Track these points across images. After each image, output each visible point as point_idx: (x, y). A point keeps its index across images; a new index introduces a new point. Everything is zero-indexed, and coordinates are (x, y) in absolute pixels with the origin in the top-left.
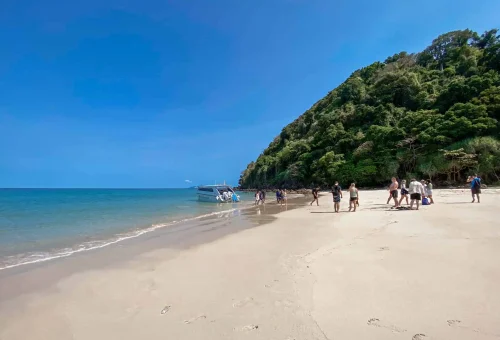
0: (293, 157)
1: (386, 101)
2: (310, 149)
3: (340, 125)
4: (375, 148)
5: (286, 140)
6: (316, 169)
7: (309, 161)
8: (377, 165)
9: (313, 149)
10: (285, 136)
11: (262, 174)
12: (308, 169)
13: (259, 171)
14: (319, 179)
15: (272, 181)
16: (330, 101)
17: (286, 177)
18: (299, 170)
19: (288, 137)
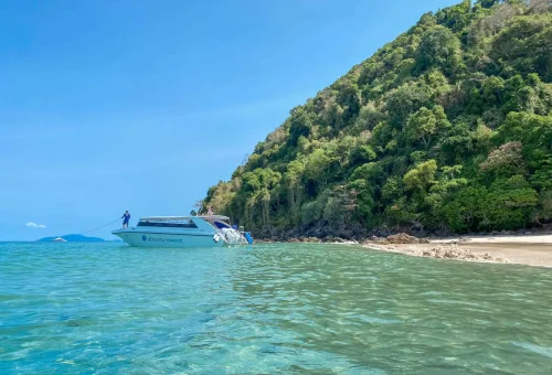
0: (333, 172)
1: (523, 70)
2: (374, 155)
3: (440, 109)
4: (526, 155)
5: (302, 139)
6: (395, 196)
7: (377, 180)
8: (538, 188)
9: (380, 155)
10: (297, 129)
11: (259, 205)
12: (377, 195)
13: (252, 201)
14: (405, 216)
15: (283, 221)
16: (389, 65)
17: (328, 211)
18: (359, 196)
19: (306, 132)
